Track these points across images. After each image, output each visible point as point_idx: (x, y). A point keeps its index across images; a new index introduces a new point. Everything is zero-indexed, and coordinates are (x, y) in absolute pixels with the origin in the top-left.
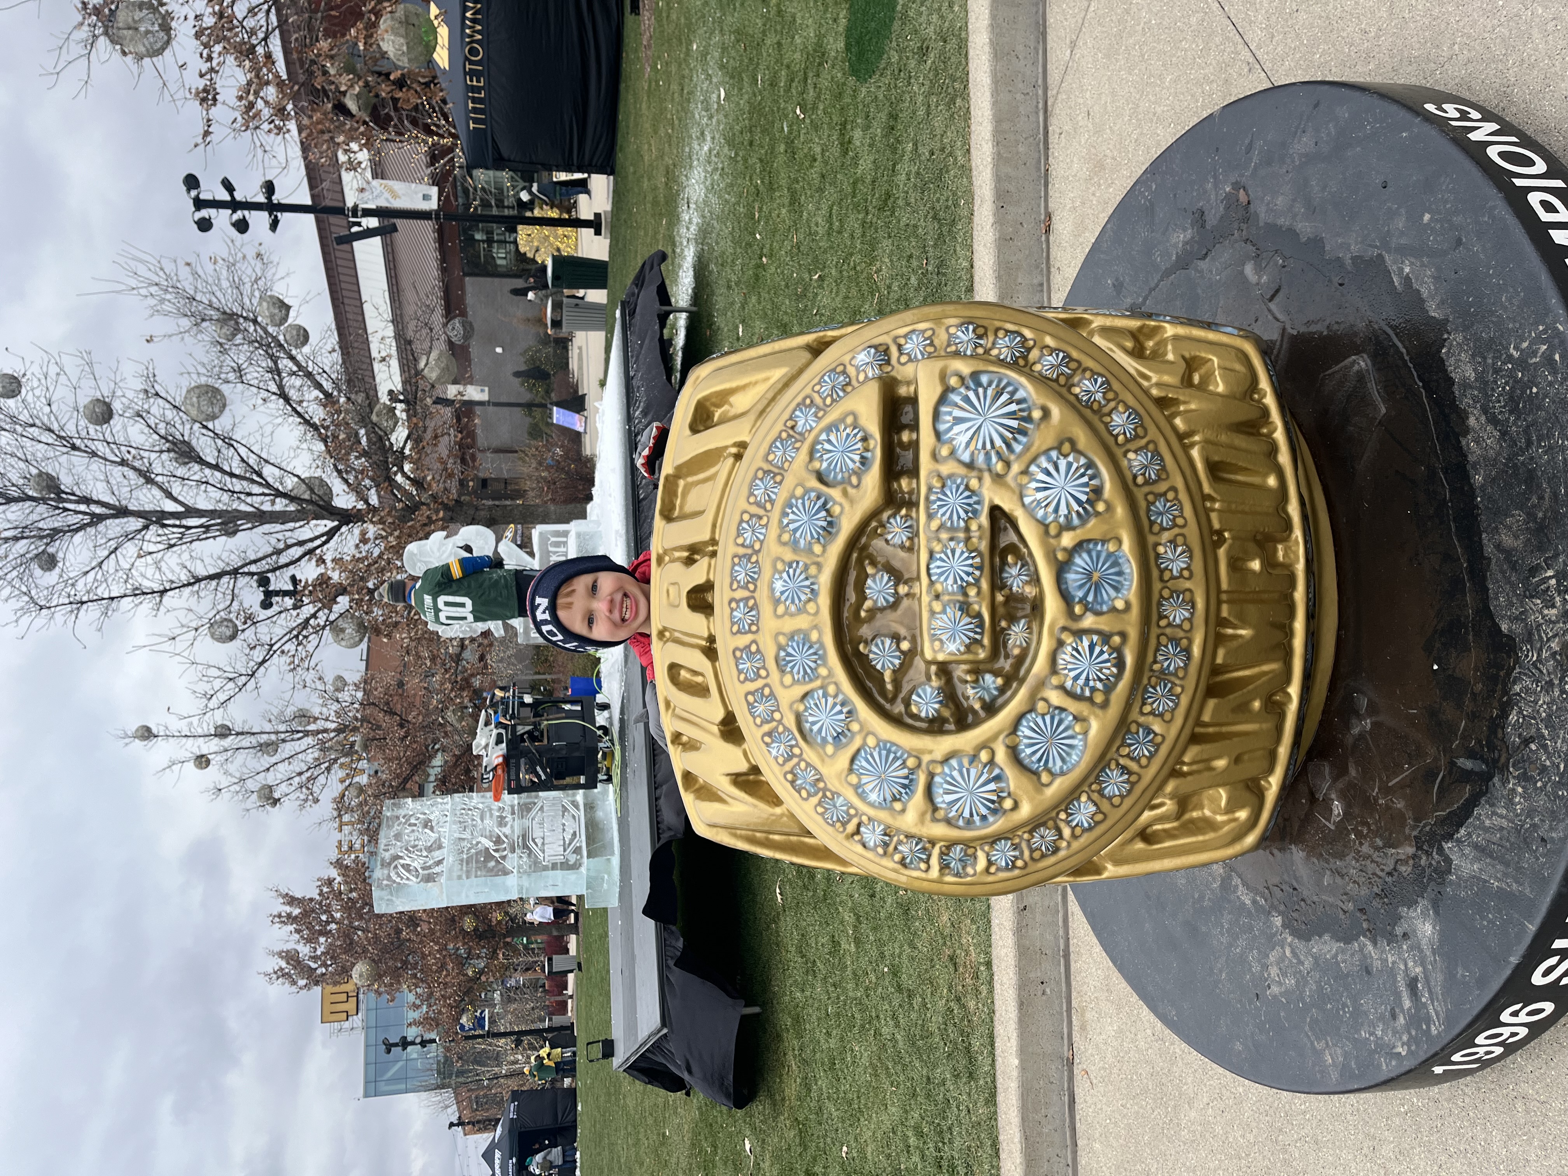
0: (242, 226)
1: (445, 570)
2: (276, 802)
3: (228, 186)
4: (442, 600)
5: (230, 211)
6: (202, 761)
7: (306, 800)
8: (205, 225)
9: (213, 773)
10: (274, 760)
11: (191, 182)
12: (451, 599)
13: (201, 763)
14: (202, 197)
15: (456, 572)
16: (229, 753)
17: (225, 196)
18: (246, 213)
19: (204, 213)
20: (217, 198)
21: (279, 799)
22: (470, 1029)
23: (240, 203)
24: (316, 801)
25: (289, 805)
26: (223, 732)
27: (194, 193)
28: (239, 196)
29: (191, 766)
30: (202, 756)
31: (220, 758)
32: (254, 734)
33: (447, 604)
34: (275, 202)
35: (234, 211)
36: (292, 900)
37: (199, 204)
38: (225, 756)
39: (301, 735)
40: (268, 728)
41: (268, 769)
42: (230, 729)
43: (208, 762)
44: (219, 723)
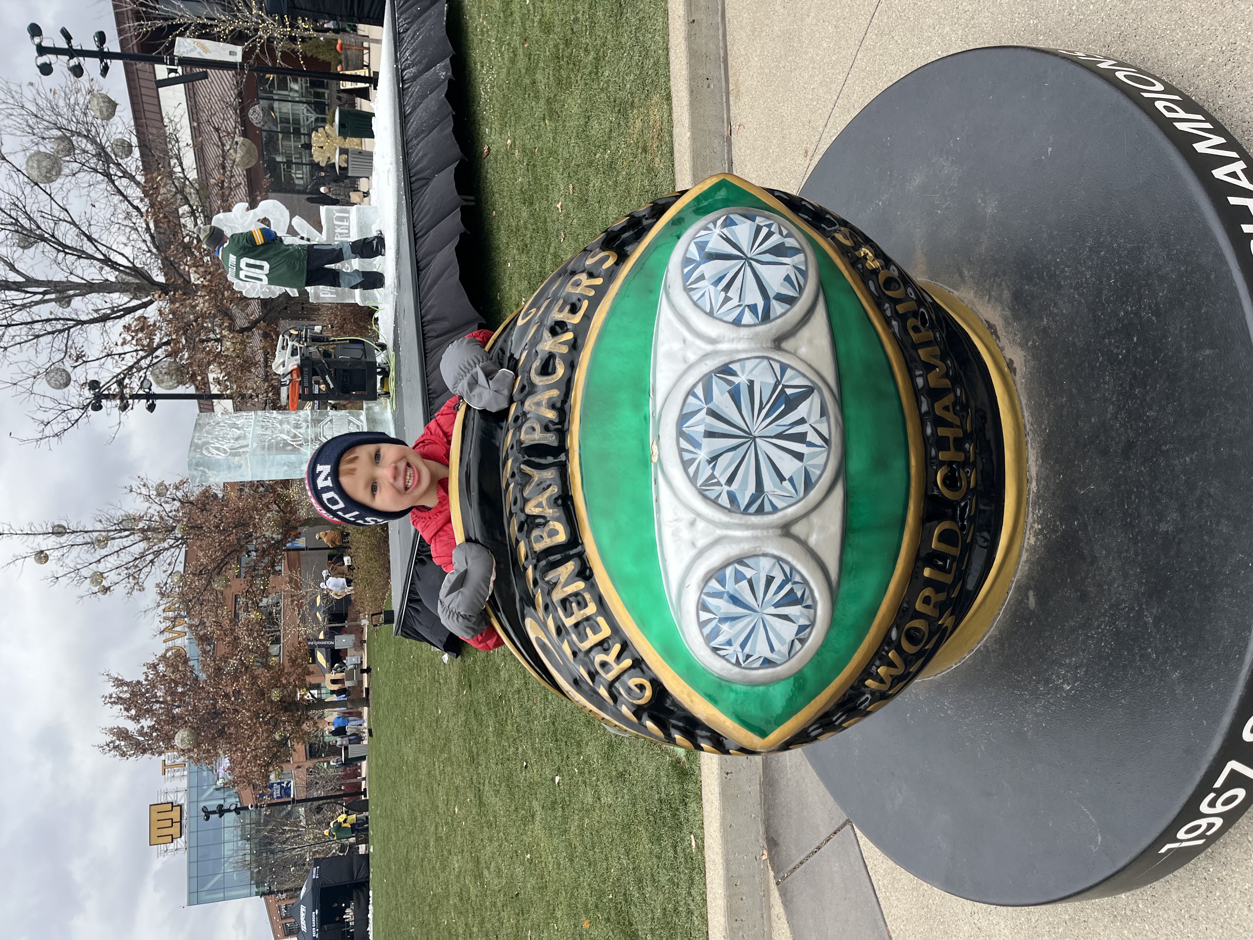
0: (78, 71)
1: (249, 237)
2: (106, 590)
3: (68, 37)
4: (244, 261)
5: (68, 58)
6: (42, 556)
7: (133, 589)
8: (46, 69)
9: (51, 566)
10: (104, 552)
11: (35, 30)
12: (252, 261)
13: (40, 558)
14: (43, 44)
15: (259, 239)
16: (65, 550)
17: (62, 44)
18: (81, 59)
19: (46, 59)
20: (57, 46)
21: (109, 587)
22: (278, 798)
23: (76, 51)
24: (142, 589)
25: (120, 591)
26: (59, 531)
27: (37, 40)
28: (75, 45)
29: (31, 561)
30: (42, 552)
31: (57, 553)
32: (86, 532)
33: (248, 265)
34: (106, 50)
35: (72, 57)
36: (120, 683)
37: (42, 50)
38: (61, 552)
39: (127, 533)
40: (99, 527)
41: (99, 561)
42: (64, 528)
43: (47, 557)
44: (56, 523)
